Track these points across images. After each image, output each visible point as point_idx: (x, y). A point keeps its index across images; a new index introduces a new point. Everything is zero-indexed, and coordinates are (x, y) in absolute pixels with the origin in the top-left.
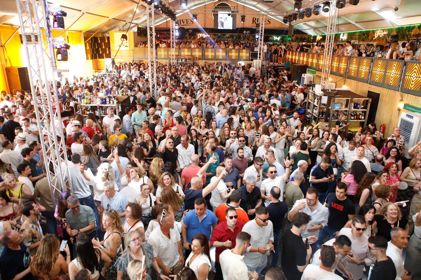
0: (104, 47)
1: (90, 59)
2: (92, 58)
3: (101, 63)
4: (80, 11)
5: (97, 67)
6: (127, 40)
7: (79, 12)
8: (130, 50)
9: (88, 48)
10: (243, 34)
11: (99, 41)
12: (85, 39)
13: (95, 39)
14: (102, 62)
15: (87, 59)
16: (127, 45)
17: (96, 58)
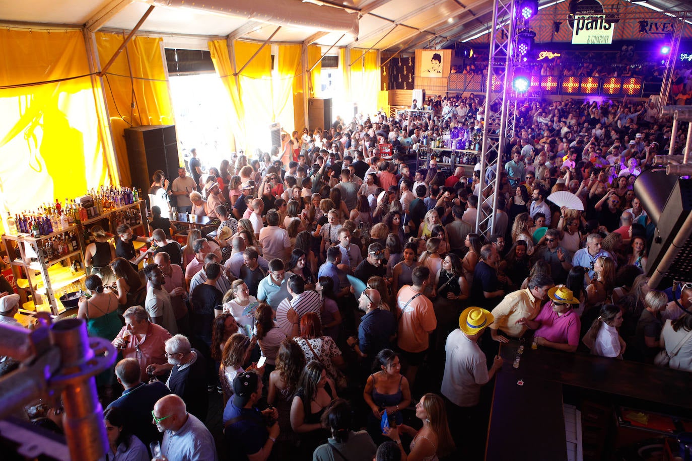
0: (405, 73)
1: (385, 89)
2: (388, 89)
3: (399, 96)
4: (393, 21)
5: (393, 102)
6: (440, 62)
7: (392, 23)
8: (443, 77)
9: (385, 74)
10: (622, 51)
11: (400, 64)
12: (383, 61)
13: (395, 61)
14: (400, 94)
15: (382, 89)
16: (440, 69)
17: (393, 88)
